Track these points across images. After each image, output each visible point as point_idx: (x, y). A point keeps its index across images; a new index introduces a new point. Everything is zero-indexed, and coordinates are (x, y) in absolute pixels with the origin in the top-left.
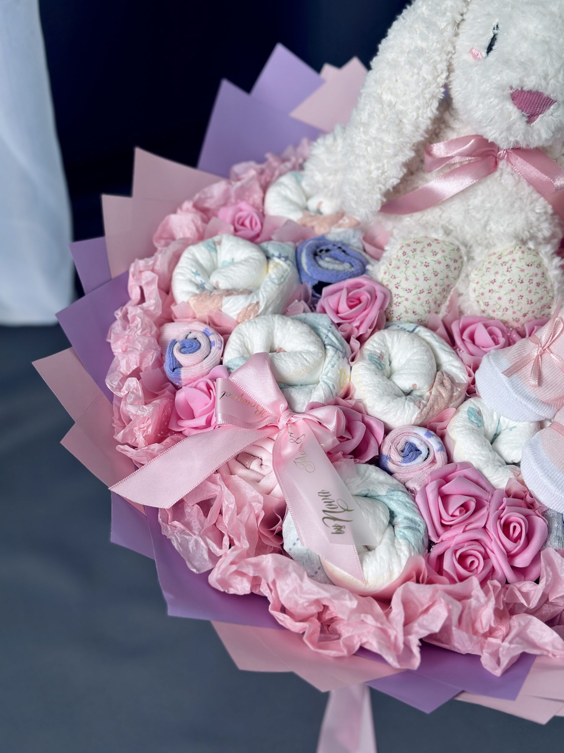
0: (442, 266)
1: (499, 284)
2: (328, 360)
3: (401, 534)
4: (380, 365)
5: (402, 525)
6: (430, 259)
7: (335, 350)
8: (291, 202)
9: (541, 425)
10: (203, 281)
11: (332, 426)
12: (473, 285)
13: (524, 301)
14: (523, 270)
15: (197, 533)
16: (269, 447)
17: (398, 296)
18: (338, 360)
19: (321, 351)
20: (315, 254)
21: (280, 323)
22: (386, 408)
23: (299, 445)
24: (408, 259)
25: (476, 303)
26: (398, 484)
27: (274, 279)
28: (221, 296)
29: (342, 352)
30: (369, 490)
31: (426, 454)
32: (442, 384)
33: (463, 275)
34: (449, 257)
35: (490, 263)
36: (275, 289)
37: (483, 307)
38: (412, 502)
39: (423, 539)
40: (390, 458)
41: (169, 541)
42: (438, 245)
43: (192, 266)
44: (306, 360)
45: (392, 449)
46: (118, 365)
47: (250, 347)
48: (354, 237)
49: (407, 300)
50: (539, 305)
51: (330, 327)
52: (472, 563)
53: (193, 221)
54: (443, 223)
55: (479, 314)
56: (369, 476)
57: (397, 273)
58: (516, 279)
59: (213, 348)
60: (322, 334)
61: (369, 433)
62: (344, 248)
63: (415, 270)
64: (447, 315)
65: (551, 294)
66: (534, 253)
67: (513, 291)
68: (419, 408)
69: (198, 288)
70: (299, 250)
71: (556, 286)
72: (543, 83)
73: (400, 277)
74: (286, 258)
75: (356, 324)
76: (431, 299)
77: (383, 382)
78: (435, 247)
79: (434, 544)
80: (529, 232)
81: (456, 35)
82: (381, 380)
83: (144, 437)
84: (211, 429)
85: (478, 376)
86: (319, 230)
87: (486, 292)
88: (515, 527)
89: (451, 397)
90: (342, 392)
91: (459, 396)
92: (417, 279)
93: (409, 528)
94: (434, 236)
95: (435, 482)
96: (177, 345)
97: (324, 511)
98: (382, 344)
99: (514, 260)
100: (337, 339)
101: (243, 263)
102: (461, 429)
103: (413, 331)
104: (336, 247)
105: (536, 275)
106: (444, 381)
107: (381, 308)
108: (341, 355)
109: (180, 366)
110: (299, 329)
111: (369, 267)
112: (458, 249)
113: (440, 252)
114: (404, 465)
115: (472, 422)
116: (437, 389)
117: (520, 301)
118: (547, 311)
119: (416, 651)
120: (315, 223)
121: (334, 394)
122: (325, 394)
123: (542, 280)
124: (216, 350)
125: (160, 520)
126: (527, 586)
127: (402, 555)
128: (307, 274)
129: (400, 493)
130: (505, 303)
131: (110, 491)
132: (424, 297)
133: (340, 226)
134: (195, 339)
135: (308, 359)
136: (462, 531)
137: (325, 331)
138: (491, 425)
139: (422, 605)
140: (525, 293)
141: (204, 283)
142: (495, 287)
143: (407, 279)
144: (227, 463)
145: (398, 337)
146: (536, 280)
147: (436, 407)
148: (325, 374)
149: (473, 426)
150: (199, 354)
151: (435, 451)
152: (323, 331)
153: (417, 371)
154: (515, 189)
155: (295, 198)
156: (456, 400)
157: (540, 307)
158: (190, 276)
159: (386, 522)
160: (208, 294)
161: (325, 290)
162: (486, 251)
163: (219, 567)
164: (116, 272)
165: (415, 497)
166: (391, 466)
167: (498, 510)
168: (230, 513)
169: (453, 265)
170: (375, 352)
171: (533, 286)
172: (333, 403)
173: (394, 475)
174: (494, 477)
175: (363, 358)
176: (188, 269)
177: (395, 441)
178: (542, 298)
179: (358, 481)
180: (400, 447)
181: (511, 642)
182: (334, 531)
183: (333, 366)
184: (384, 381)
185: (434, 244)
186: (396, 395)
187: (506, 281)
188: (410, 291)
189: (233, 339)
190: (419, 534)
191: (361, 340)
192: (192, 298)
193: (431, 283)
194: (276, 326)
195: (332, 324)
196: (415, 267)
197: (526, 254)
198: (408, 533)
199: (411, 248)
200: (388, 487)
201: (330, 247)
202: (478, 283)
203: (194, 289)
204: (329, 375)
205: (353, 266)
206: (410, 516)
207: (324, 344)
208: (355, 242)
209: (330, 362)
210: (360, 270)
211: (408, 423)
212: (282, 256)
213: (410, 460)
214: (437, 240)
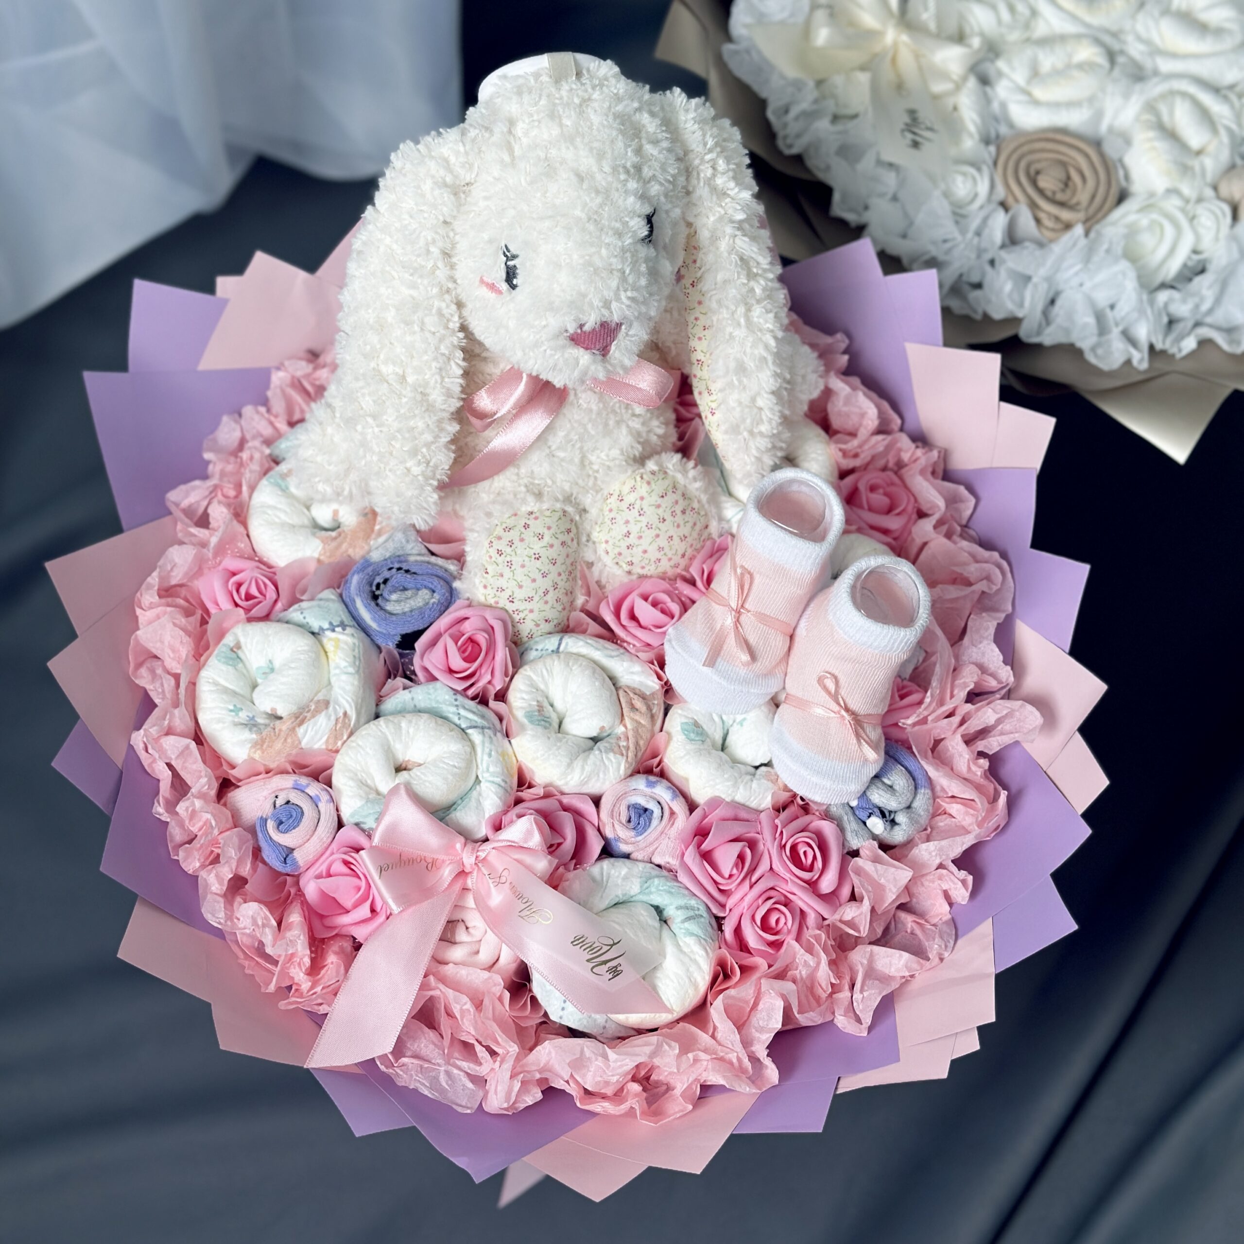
0: (557, 548)
1: (637, 535)
2: (479, 750)
3: (683, 931)
4: (546, 721)
5: (678, 920)
6: (538, 547)
7: (480, 731)
9: (775, 703)
10: (251, 716)
11: (536, 841)
12: (602, 547)
13: (676, 539)
14: (658, 506)
15: (440, 1061)
16: (469, 902)
17: (518, 611)
18: (491, 742)
19: (464, 743)
20: (375, 598)
22: (582, 778)
23: (507, 884)
24: (508, 559)
25: (616, 567)
26: (644, 869)
27: (345, 667)
29: (489, 728)
30: (617, 895)
31: (660, 810)
32: (633, 708)
34: (559, 532)
35: (611, 510)
36: (356, 683)
37: (626, 568)
38: (677, 885)
39: (709, 922)
40: (618, 839)
41: (415, 1091)
42: (538, 522)
43: (224, 702)
45: (616, 826)
46: (207, 884)
47: (369, 782)
48: (408, 541)
49: (531, 611)
50: (695, 534)
51: (456, 700)
52: (777, 921)
54: (525, 481)
55: (626, 579)
56: (609, 876)
57: (502, 583)
58: (655, 521)
59: (321, 805)
60: (451, 716)
61: (580, 818)
62: (405, 567)
63: (525, 570)
64: (587, 601)
65: (702, 513)
66: (661, 476)
67: (658, 536)
68: (622, 755)
69: (250, 731)
70: (348, 600)
71: (704, 498)
72: (605, 312)
73: (511, 587)
74: (343, 625)
75: (485, 680)
76: (560, 593)
77: (560, 744)
78: (537, 526)
79: (724, 918)
81: (452, 267)
83: (303, 975)
84: (381, 918)
85: (671, 673)
87: (623, 550)
88: (805, 853)
89: (652, 717)
90: (515, 779)
91: (659, 711)
92: (534, 581)
93: (689, 919)
94: (525, 508)
95: (691, 849)
96: (271, 825)
97: (588, 961)
98: (533, 690)
99: (642, 498)
100: (474, 713)
102: (687, 757)
103: (559, 649)
104: (394, 571)
105: (677, 502)
106: (633, 702)
107: (506, 638)
108: (490, 733)
109: (292, 850)
110: (421, 727)
111: (456, 584)
112: (565, 512)
113: (545, 530)
114: (640, 838)
116: (632, 719)
117: (671, 543)
118: (705, 535)
119: (768, 1062)
120: (344, 547)
121: (509, 789)
122: (500, 798)
123: (687, 502)
124: (326, 808)
125: (382, 1068)
126: (850, 912)
127: (698, 958)
128: (380, 633)
129: (656, 881)
130: (653, 554)
131: (308, 1070)
132: (551, 597)
133: (380, 534)
134: (288, 802)
136: (748, 887)
137: (453, 710)
138: (714, 730)
139: (747, 1002)
140: (672, 532)
141: (253, 717)
142: (632, 540)
143: (520, 587)
144: (433, 957)
146: (678, 509)
147: (641, 743)
148: (485, 769)
149: (696, 747)
150: (307, 821)
151: (669, 802)
152: (450, 711)
154: (601, 405)
156: (658, 717)
158: (229, 718)
159: (656, 924)
161: (419, 645)
162: (599, 496)
163: (496, 1092)
164: (119, 758)
165: (676, 876)
166: (624, 848)
167: (776, 839)
169: (567, 538)
170: (530, 706)
171: (679, 518)
172: (512, 803)
173: (632, 856)
174: (752, 797)
176: (221, 708)
178: (695, 524)
180: (624, 819)
181: (862, 991)
182: (611, 976)
183: (490, 755)
184: (558, 741)
185: (531, 523)
186: (584, 751)
187: (645, 528)
188: (531, 599)
189: (338, 779)
190: (702, 920)
191: (501, 696)
192: (253, 751)
193: (553, 576)
195: (455, 694)
196: (523, 566)
197: (652, 483)
198: (692, 926)
199: (504, 542)
201: (387, 574)
202: (607, 542)
203: (248, 736)
204: (492, 769)
205: (434, 592)
206: (682, 902)
207: (463, 730)
208: (412, 548)
209: (483, 750)
210: (447, 594)
211: (618, 780)
212: (335, 624)
213: (645, 829)
214: (532, 513)
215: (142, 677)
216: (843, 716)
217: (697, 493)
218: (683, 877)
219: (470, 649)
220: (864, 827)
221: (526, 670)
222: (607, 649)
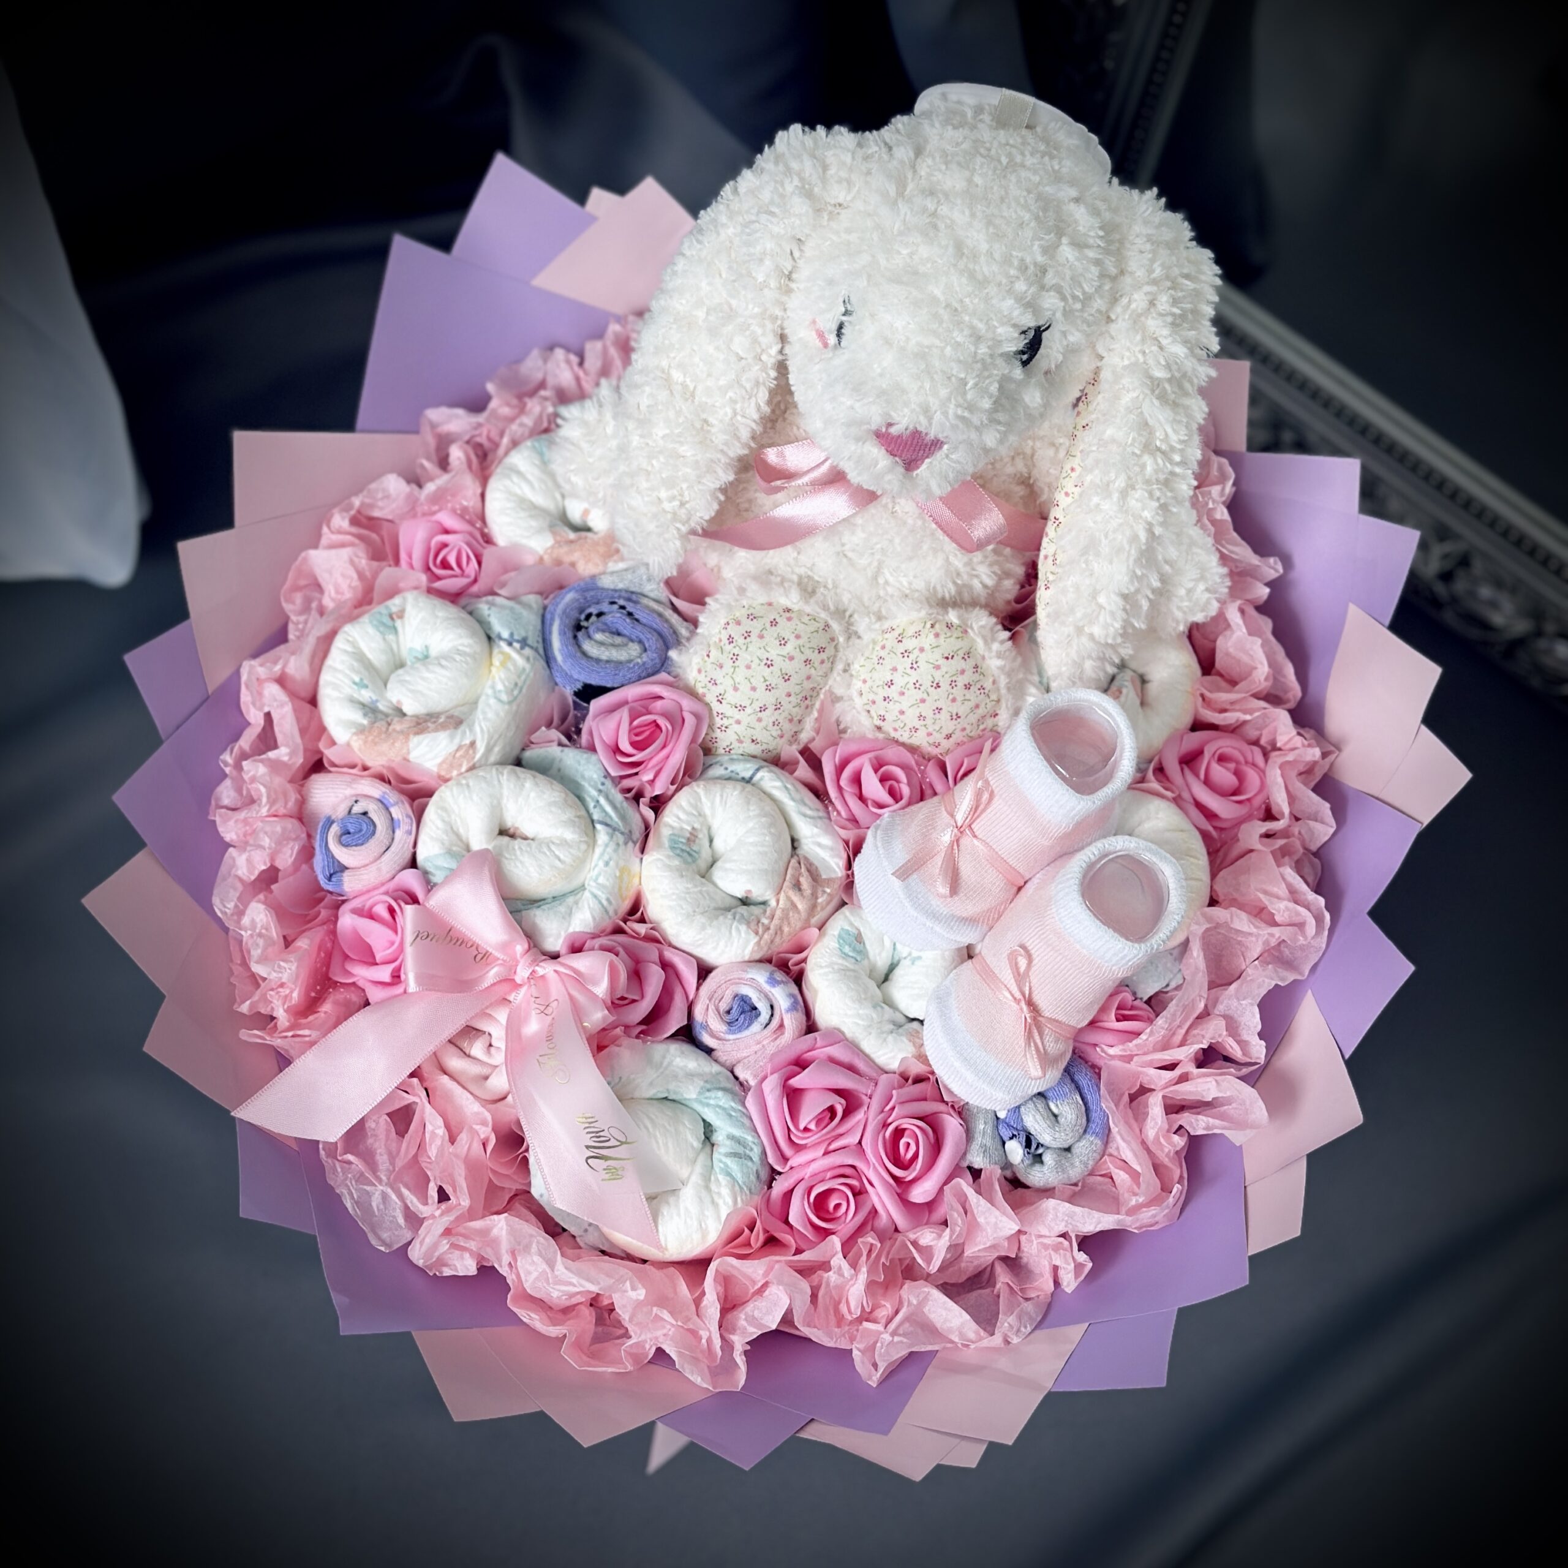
0: (798, 663)
1: (899, 690)
2: (598, 850)
3: (722, 1165)
4: (690, 855)
5: (722, 1150)
6: (774, 652)
7: (610, 831)
8: (534, 510)
10: (374, 698)
11: (601, 989)
12: (857, 684)
13: (944, 716)
14: (938, 667)
15: (384, 1178)
16: (502, 1015)
17: (723, 716)
18: (615, 851)
19: (585, 839)
20: (578, 627)
21: (512, 786)
22: (699, 937)
23: (549, 1018)
24: (736, 651)
25: (865, 714)
26: (718, 1074)
27: (500, 691)
28: (406, 735)
29: (622, 833)
30: (668, 1091)
31: (768, 1017)
32: (797, 886)
33: (840, 666)
34: (808, 645)
35: (883, 647)
36: (502, 714)
37: (876, 721)
38: (740, 1108)
39: (757, 1172)
40: (706, 1027)
41: (338, 1198)
42: (789, 624)
43: (353, 669)
44: (559, 860)
45: (711, 1010)
46: (234, 865)
47: (462, 831)
49: (738, 722)
50: (973, 718)
51: (603, 784)
52: (838, 1206)
53: (352, 562)
54: (802, 570)
56: (670, 1064)
57: (718, 675)
58: (927, 683)
59: (399, 833)
60: (588, 799)
61: (672, 983)
62: (630, 607)
63: (749, 673)
64: (813, 739)
65: (994, 697)
66: (958, 633)
67: (923, 701)
68: (757, 933)
69: (365, 715)
70: (548, 616)
71: (1003, 681)
72: (923, 420)
73: (725, 684)
74: (524, 643)
75: (647, 777)
76: (781, 717)
77: (696, 890)
78: (785, 628)
79: (780, 1173)
80: (954, 583)
81: (787, 291)
82: (689, 886)
83: (285, 1011)
84: (398, 990)
85: (862, 865)
86: (586, 568)
87: (879, 699)
88: (908, 1145)
89: (813, 908)
90: (626, 905)
91: (828, 903)
92: (754, 689)
93: (735, 1155)
94: (784, 601)
95: (776, 1076)
96: (335, 829)
97: (587, 1147)
98: (695, 812)
99: (922, 650)
100: (614, 807)
101: (444, 662)
102: (826, 970)
103: (751, 778)
104: (615, 607)
105: (963, 672)
106: (802, 880)
107: (693, 740)
108: (621, 839)
109: (344, 868)
110: (545, 796)
111: (673, 654)
112: (827, 626)
113: (792, 637)
114: (731, 1037)
115: (846, 956)
116: (788, 898)
117: (938, 716)
118: (989, 723)
119: (740, 1360)
120: (576, 556)
121: (611, 912)
122: (594, 918)
123: (976, 677)
124: (402, 837)
125: (322, 1154)
126: (926, 1237)
127: (720, 1202)
128: (563, 670)
129: (721, 1093)
130: (911, 719)
131: (233, 1118)
132: (768, 716)
134: (365, 814)
135: (562, 857)
136: (822, 1152)
137: (594, 793)
138: (880, 954)
139: (754, 1282)
140: (943, 704)
141: (377, 701)
142: (893, 692)
143: (736, 689)
145: (722, 796)
146: (962, 680)
147: (786, 929)
148: (594, 877)
149: (846, 963)
150: (374, 846)
151: (784, 1012)
152: (590, 793)
153: (750, 867)
155: (540, 500)
156: (823, 909)
157: (974, 721)
158: (349, 690)
159: (698, 1143)
160: (384, 729)
161: (598, 703)
162: (879, 625)
163: (422, 1243)
164: (215, 679)
165: (745, 1096)
166: (707, 1040)
167: (882, 1111)
168: (438, 1142)
169: (816, 657)
170: (682, 829)
171: (959, 692)
172: (609, 930)
173: (714, 1053)
174: (880, 1053)
175: (660, 846)
176: (346, 675)
177: (716, 995)
178: (977, 706)
179: (652, 1074)
180: (724, 1006)
181: (894, 1333)
182: (606, 1177)
183: (607, 864)
184: (696, 886)
185: (782, 621)
186: (721, 910)
187: (911, 686)
188: (742, 708)
189: (431, 813)
190: (750, 1164)
191: (658, 804)
192: (355, 738)
193: (780, 693)
194: (505, 792)
195: (605, 777)
196: (748, 667)
197: (942, 637)
198: (733, 1165)
199: (742, 629)
200: (702, 1083)
201: (605, 607)
202: (865, 681)
203: (358, 717)
204: (601, 880)
205: (645, 650)
206: (737, 1132)
207: (593, 821)
208: (652, 591)
209: (602, 854)
210: (657, 661)
211: (739, 959)
212: (516, 637)
213: (740, 1029)
214: (789, 610)
215: (293, 603)
216: (1021, 1009)
217: (996, 672)
218: (750, 1101)
219: (647, 734)
220: (1000, 1147)
221: (698, 786)
222: (805, 804)
